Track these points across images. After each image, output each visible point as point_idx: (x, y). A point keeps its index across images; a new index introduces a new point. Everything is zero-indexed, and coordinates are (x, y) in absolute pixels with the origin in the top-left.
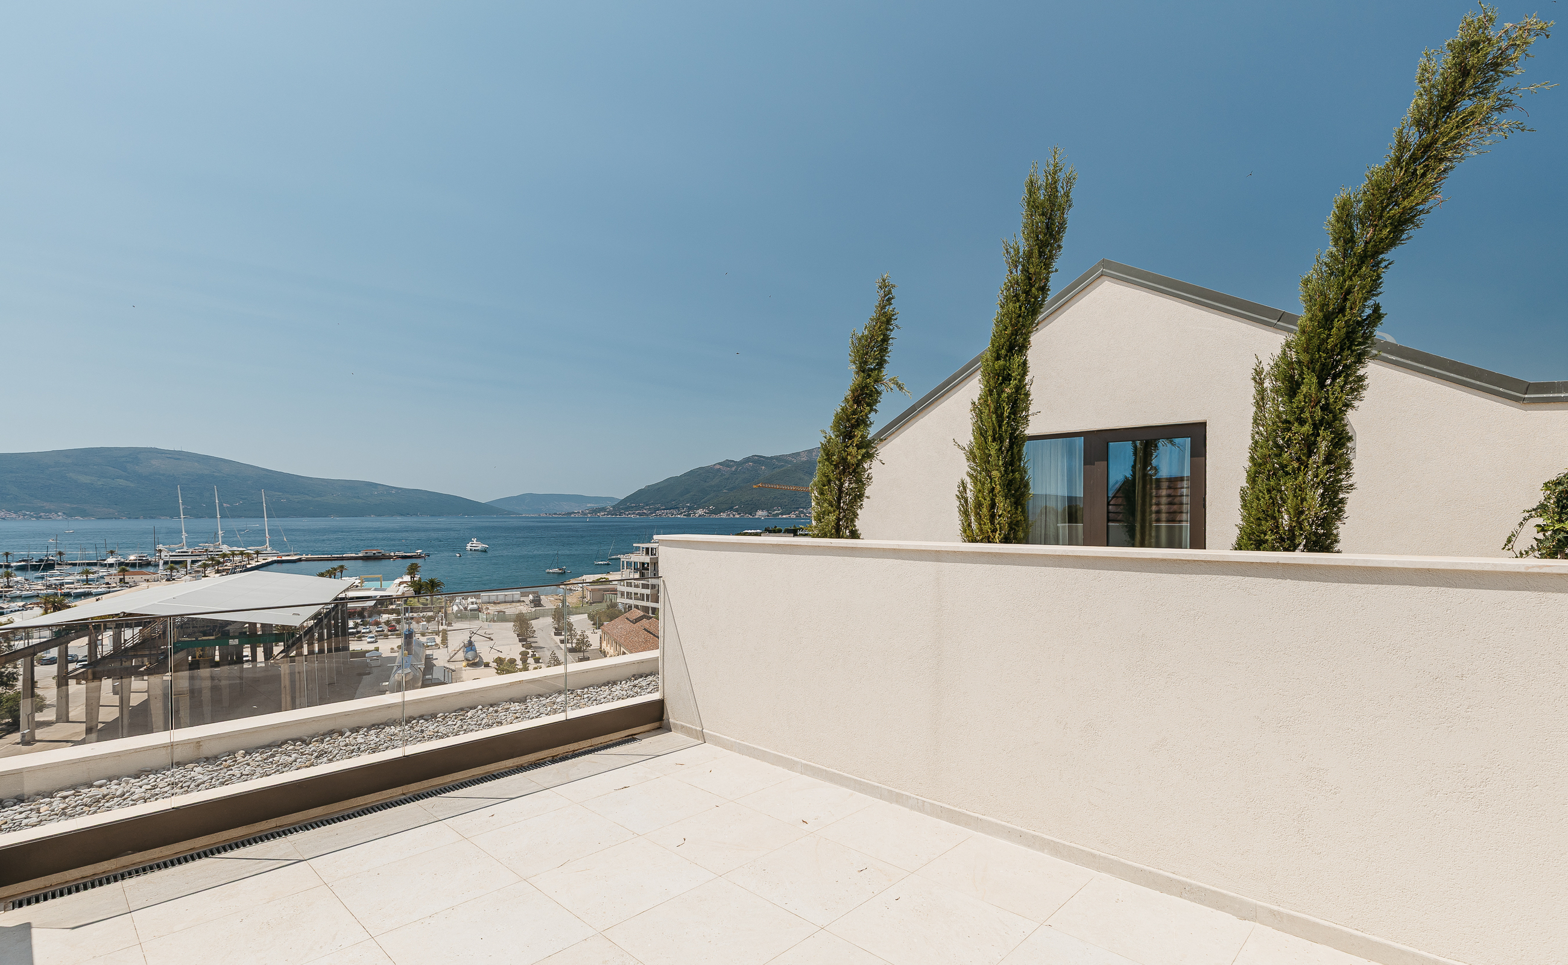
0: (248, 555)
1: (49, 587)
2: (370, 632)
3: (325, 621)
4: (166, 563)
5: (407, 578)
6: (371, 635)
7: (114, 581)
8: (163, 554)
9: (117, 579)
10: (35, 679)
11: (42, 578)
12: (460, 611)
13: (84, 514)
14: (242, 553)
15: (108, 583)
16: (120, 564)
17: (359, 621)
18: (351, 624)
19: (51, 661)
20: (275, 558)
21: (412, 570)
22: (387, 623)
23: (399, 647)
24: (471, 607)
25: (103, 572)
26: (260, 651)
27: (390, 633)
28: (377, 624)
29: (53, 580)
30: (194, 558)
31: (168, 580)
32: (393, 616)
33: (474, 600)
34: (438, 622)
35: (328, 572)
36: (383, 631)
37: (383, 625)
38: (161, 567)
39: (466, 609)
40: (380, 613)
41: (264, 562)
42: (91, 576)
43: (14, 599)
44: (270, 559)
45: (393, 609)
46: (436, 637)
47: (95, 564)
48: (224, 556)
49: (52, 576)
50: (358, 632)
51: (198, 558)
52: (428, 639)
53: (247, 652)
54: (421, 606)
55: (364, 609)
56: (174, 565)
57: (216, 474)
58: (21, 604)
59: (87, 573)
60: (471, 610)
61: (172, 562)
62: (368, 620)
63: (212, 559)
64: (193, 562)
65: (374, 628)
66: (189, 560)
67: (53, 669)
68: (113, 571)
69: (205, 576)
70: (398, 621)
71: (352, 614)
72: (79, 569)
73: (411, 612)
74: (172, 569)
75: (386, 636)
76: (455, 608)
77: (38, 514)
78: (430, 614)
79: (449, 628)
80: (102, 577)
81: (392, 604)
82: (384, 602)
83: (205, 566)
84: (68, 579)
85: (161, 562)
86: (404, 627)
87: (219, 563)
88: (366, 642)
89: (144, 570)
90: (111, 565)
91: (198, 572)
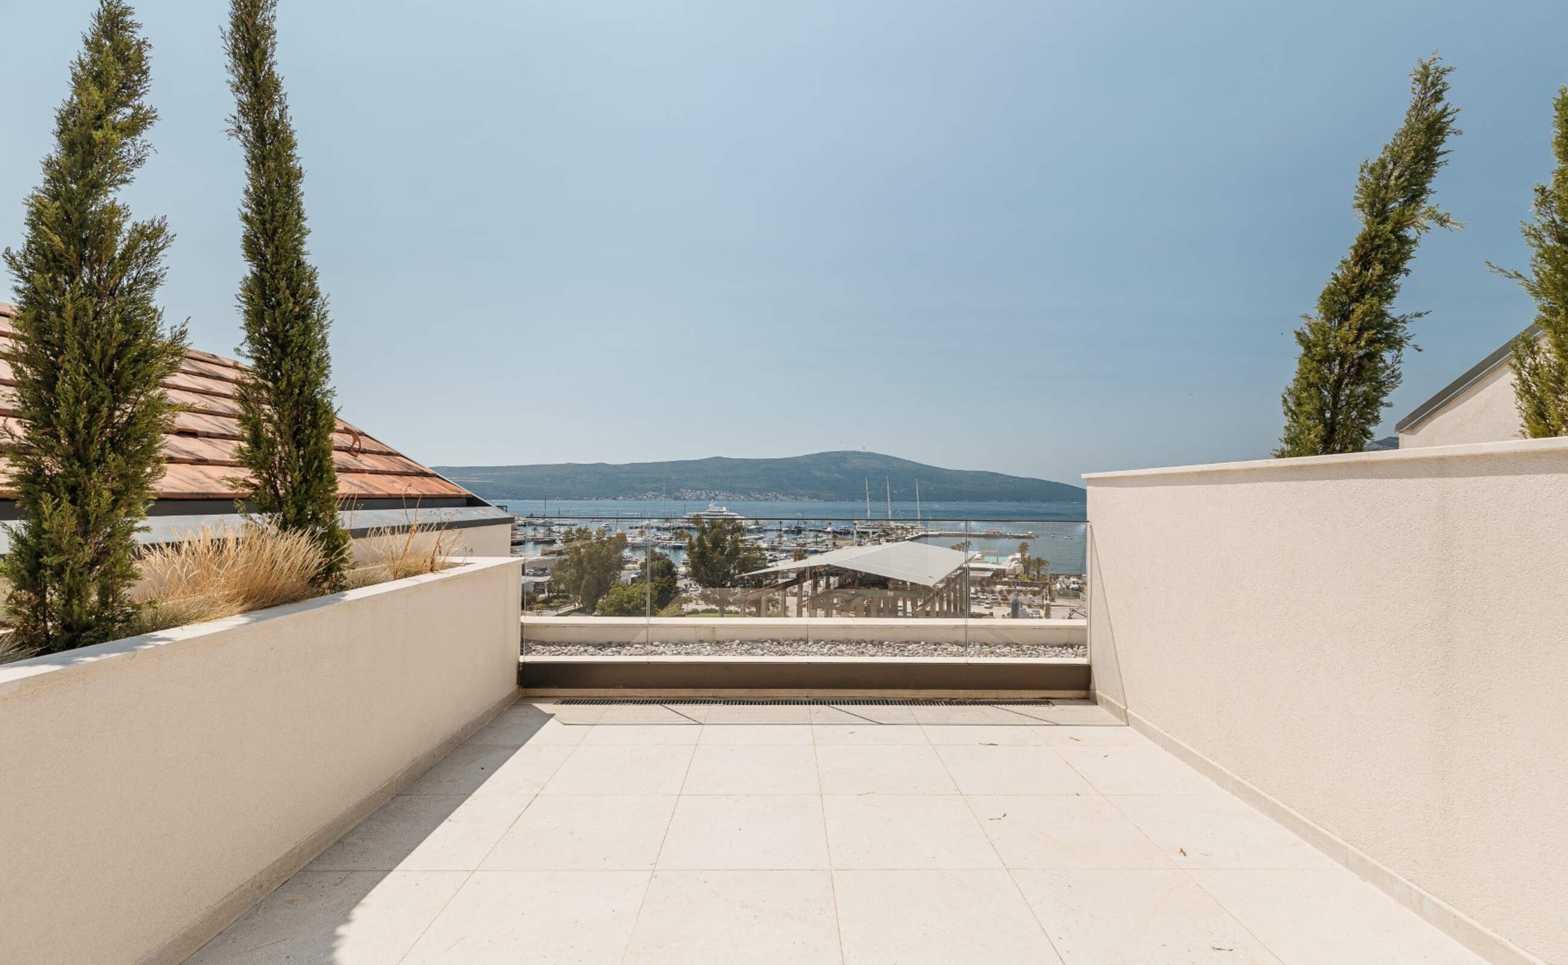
0: (907, 529)
1: (799, 545)
2: (987, 599)
3: (952, 585)
4: (858, 532)
5: (1018, 555)
6: (987, 601)
7: (830, 543)
8: (857, 526)
9: (832, 542)
10: (787, 605)
11: (795, 539)
12: (1062, 589)
13: (818, 497)
14: (902, 528)
15: (827, 545)
16: (834, 532)
17: (979, 589)
18: (973, 590)
19: (794, 595)
20: (923, 533)
21: (1023, 549)
22: (1001, 592)
23: (1008, 615)
24: (1073, 586)
25: (825, 537)
26: (909, 603)
27: (1002, 602)
28: (993, 592)
29: (801, 541)
30: (874, 530)
31: (859, 545)
32: (1005, 588)
33: (1076, 580)
34: (1043, 597)
35: (958, 545)
36: (997, 599)
37: (997, 594)
38: (855, 535)
39: (1068, 587)
40: (996, 584)
41: (916, 535)
42: (819, 539)
43: (783, 551)
44: (920, 534)
45: (1005, 582)
46: (1041, 610)
47: (820, 531)
48: (892, 529)
49: (800, 538)
50: (978, 598)
51: (877, 530)
52: (1034, 611)
53: (900, 603)
54: (1029, 581)
55: (983, 578)
56: (862, 534)
57: (890, 469)
58: (785, 555)
59: (817, 537)
60: (1073, 589)
61: (862, 532)
62: (986, 588)
63: (884, 531)
64: (874, 533)
65: (990, 596)
66: (871, 531)
67: (795, 599)
68: (830, 536)
69: (880, 544)
70: (1009, 592)
71: (974, 582)
72: (812, 534)
73: (1021, 586)
74: (861, 537)
75: (999, 604)
76: (1058, 586)
77: (796, 497)
78: (1036, 589)
79: (1052, 603)
80: (824, 541)
81: (1005, 577)
82: (999, 574)
83: (880, 536)
84: (809, 541)
85: (855, 532)
86: (1011, 597)
87: (888, 534)
88: (983, 607)
89: (846, 537)
90: (829, 533)
91: (875, 540)
